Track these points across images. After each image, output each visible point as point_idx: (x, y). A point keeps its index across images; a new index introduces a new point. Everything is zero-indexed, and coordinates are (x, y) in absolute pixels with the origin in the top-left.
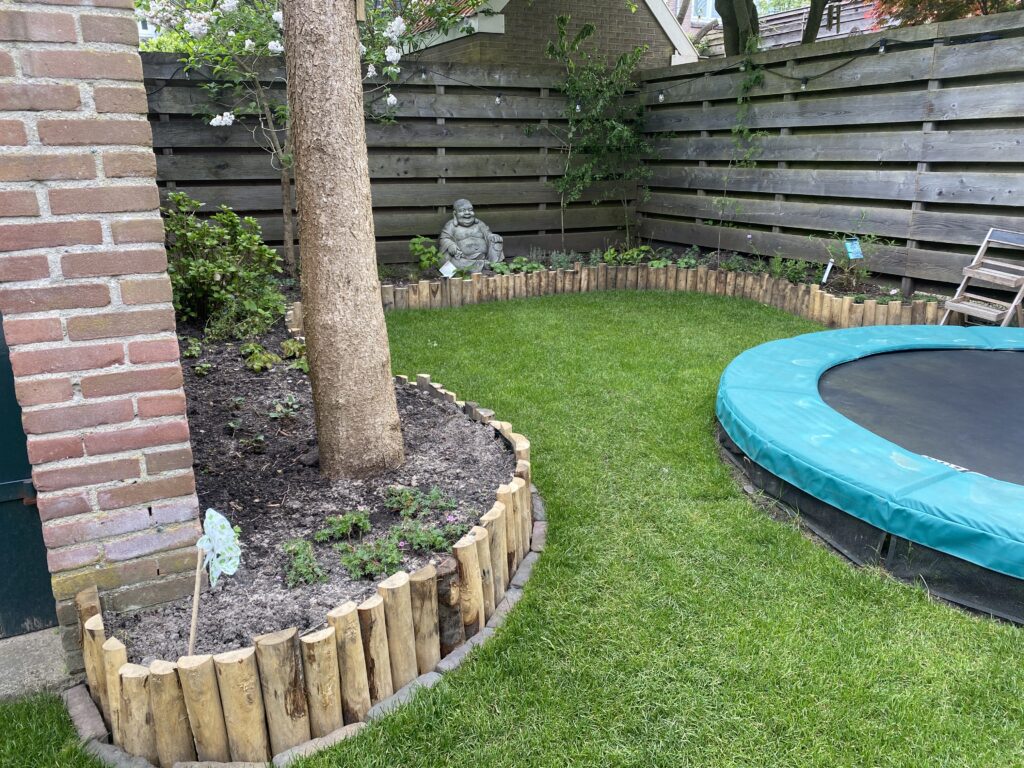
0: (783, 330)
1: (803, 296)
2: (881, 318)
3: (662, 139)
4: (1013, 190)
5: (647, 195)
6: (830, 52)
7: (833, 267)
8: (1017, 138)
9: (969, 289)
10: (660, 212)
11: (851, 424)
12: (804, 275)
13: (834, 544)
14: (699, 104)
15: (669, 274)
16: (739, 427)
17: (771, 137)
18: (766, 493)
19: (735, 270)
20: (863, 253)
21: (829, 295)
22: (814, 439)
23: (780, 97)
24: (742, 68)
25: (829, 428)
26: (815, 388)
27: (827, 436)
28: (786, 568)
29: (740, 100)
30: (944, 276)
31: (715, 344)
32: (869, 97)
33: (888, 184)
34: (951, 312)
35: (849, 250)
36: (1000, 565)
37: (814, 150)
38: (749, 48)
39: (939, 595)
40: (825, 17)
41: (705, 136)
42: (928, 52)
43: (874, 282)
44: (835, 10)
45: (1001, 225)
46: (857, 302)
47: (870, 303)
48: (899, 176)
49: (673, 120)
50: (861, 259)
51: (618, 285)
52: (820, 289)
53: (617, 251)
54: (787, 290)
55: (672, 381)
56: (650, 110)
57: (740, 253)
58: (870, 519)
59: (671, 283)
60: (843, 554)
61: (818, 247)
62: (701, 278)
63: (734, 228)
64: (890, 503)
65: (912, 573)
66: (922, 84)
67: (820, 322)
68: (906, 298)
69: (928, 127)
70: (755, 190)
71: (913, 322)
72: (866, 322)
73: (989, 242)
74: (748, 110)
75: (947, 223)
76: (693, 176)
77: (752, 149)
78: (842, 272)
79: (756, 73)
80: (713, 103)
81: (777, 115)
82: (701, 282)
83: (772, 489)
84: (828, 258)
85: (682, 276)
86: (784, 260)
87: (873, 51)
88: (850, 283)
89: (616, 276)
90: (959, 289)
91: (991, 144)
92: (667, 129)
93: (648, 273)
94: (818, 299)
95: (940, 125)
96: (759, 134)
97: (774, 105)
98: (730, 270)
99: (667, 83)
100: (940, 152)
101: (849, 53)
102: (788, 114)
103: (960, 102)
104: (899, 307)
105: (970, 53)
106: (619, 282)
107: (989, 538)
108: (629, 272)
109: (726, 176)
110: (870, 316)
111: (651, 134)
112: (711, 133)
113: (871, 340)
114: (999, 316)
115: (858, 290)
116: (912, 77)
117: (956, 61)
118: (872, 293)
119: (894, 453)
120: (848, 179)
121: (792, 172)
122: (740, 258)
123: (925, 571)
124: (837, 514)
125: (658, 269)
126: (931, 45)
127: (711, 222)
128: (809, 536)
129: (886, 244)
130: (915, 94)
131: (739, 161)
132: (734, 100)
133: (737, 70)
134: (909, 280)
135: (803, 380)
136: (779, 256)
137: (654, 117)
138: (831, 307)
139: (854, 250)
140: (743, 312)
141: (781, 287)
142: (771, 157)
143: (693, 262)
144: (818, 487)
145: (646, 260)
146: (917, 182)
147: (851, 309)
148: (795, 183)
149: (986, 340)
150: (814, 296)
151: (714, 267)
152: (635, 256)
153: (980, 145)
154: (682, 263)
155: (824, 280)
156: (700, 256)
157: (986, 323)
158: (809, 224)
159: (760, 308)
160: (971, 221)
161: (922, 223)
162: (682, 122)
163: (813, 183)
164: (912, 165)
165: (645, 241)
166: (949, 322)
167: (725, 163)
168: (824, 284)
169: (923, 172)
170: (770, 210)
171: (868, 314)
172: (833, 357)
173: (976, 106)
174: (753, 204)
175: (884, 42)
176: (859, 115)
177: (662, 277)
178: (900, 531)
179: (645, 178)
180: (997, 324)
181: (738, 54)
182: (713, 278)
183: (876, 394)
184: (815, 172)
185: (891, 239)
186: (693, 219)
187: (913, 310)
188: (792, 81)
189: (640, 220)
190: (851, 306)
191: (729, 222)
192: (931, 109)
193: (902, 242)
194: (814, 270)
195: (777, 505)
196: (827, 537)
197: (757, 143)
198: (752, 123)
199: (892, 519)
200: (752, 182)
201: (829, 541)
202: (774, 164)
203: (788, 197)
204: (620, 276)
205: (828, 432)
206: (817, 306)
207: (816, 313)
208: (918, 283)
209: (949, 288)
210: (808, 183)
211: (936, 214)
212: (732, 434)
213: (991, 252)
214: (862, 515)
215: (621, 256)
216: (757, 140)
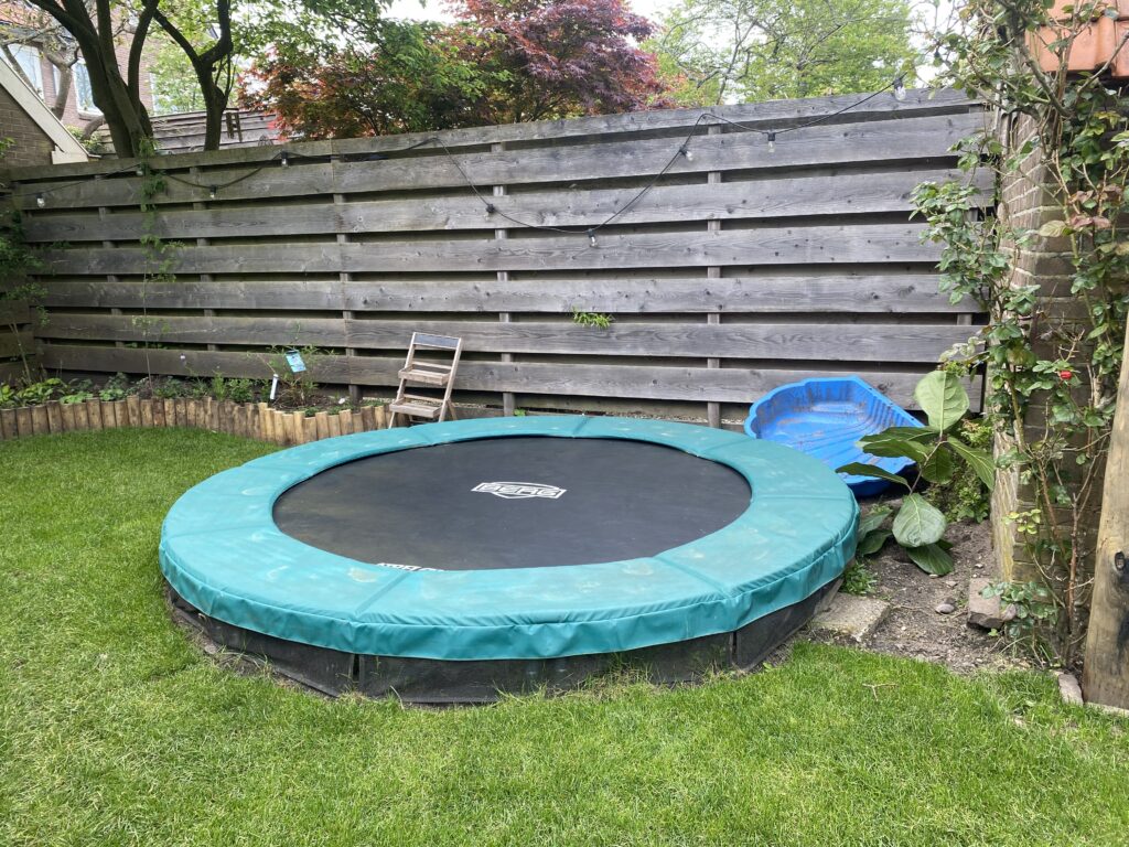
0: (235, 457)
1: (253, 416)
2: (335, 428)
3: (53, 251)
4: (424, 296)
5: (45, 318)
6: (234, 161)
7: (279, 383)
8: (418, 249)
9: (408, 390)
10: (65, 337)
11: (308, 548)
12: (250, 394)
13: (308, 682)
14: (95, 210)
15: (91, 410)
16: (187, 581)
17: (186, 248)
18: (229, 648)
19: (173, 396)
20: (306, 365)
21: (279, 412)
22: (270, 575)
23: (189, 205)
24: (140, 173)
25: (285, 558)
26: (269, 517)
27: (284, 567)
28: (260, 727)
29: (144, 208)
30: (385, 381)
31: (157, 486)
32: (281, 208)
33: (317, 295)
34: (397, 414)
35: (291, 363)
36: (453, 653)
37: (237, 262)
38: (144, 151)
39: (411, 700)
40: (224, 124)
41: (108, 247)
42: (327, 167)
43: (322, 393)
44: (233, 117)
45: (422, 329)
46: (308, 416)
47: (321, 415)
48: (326, 286)
49: (63, 227)
50: (305, 372)
51: (21, 431)
52: (269, 406)
53: (12, 388)
54: (234, 412)
55: (106, 541)
56: (30, 216)
57: (175, 377)
58: (337, 646)
59: (96, 420)
60: (318, 690)
61: (260, 363)
62: (133, 410)
63: (165, 350)
64: (352, 623)
65: (383, 688)
66: (328, 197)
67: (275, 442)
68: (355, 406)
69: (342, 239)
70: (180, 306)
71: (365, 429)
72: (322, 436)
73: (414, 345)
74: (156, 218)
75: (378, 330)
76: (103, 293)
77: (167, 262)
78: (289, 387)
79: (156, 179)
80: (113, 209)
81: (191, 224)
82: (134, 415)
83: (236, 642)
84: (272, 374)
85: (108, 410)
86: (226, 380)
87: (277, 163)
88: (298, 397)
89: (16, 420)
90: (399, 392)
91: (398, 255)
92: (57, 239)
93: (62, 412)
94: (268, 418)
95: (352, 237)
96: (173, 245)
97: (185, 214)
98: (168, 397)
99: (47, 185)
100: (357, 263)
101: (253, 164)
102: (202, 224)
103: (364, 216)
104: (349, 415)
105: (364, 171)
106: (21, 427)
107: (440, 631)
108: (35, 414)
109: (143, 291)
110: (323, 429)
111: (38, 245)
112: (116, 243)
113: (323, 455)
114: (435, 412)
115: (308, 402)
116: (318, 190)
117: (355, 177)
118: (322, 405)
119: (352, 569)
120: (278, 290)
121: (217, 285)
122: (177, 382)
123: (396, 681)
124: (305, 648)
125: (74, 405)
126: (329, 161)
127: (135, 345)
128: (281, 682)
129: (326, 353)
130: (324, 206)
131: (156, 275)
132: (137, 207)
133: (133, 174)
134: (355, 388)
135: (254, 511)
136: (219, 375)
137: (38, 224)
138: (284, 424)
139: (296, 363)
140: (188, 443)
141: (228, 409)
142: (192, 270)
143: (120, 392)
144: (281, 626)
145: (55, 395)
146: (343, 292)
147: (304, 424)
148: (223, 296)
149: (427, 438)
150: (264, 415)
151: (148, 396)
152: (40, 392)
153: (390, 256)
154: (106, 395)
155: (272, 397)
156: (130, 385)
157: (427, 420)
158: (246, 339)
159: (208, 434)
160: (398, 327)
161: (355, 331)
162: (77, 231)
163: (242, 295)
164: (335, 275)
165: (52, 372)
166: (397, 424)
167: (139, 277)
168: (273, 401)
169: (347, 282)
170: (201, 327)
171: (321, 427)
172: (286, 479)
173: (379, 220)
174: (181, 321)
175: (285, 155)
176: (275, 226)
177: (83, 415)
178: (366, 649)
179: (38, 297)
180: (435, 420)
181: (132, 156)
182: (148, 408)
183: (332, 511)
184: (242, 284)
185: (330, 349)
186: (113, 343)
187: (364, 417)
188: (200, 189)
189: (40, 348)
190: (303, 421)
191: (156, 343)
192: (341, 223)
193: (341, 350)
194: (260, 387)
195: (243, 658)
196: (300, 677)
197: (172, 255)
198: (163, 233)
199: (356, 639)
200: (175, 297)
201: (303, 681)
202: (197, 277)
203: (218, 312)
204: (22, 419)
205: (284, 563)
206: (269, 426)
207: (269, 433)
208: (365, 389)
209: (390, 391)
210: (236, 296)
211: (367, 322)
212: (181, 590)
213: (419, 354)
214: (329, 643)
215: (20, 394)
216: (172, 251)
